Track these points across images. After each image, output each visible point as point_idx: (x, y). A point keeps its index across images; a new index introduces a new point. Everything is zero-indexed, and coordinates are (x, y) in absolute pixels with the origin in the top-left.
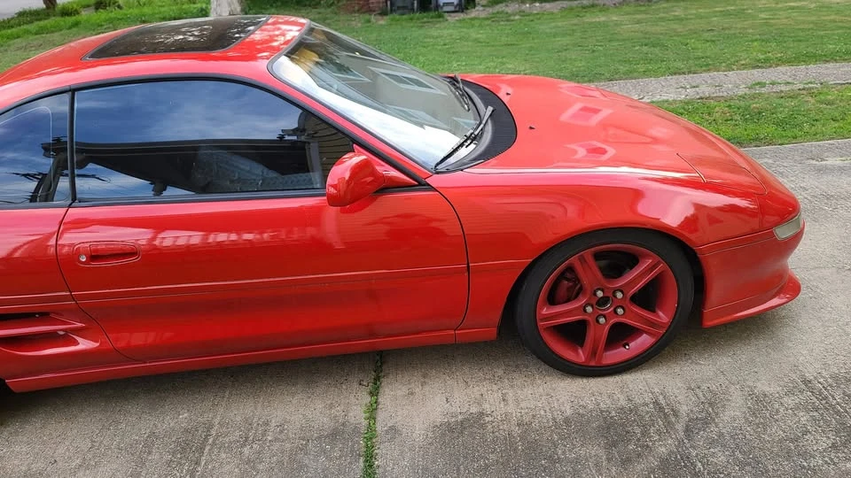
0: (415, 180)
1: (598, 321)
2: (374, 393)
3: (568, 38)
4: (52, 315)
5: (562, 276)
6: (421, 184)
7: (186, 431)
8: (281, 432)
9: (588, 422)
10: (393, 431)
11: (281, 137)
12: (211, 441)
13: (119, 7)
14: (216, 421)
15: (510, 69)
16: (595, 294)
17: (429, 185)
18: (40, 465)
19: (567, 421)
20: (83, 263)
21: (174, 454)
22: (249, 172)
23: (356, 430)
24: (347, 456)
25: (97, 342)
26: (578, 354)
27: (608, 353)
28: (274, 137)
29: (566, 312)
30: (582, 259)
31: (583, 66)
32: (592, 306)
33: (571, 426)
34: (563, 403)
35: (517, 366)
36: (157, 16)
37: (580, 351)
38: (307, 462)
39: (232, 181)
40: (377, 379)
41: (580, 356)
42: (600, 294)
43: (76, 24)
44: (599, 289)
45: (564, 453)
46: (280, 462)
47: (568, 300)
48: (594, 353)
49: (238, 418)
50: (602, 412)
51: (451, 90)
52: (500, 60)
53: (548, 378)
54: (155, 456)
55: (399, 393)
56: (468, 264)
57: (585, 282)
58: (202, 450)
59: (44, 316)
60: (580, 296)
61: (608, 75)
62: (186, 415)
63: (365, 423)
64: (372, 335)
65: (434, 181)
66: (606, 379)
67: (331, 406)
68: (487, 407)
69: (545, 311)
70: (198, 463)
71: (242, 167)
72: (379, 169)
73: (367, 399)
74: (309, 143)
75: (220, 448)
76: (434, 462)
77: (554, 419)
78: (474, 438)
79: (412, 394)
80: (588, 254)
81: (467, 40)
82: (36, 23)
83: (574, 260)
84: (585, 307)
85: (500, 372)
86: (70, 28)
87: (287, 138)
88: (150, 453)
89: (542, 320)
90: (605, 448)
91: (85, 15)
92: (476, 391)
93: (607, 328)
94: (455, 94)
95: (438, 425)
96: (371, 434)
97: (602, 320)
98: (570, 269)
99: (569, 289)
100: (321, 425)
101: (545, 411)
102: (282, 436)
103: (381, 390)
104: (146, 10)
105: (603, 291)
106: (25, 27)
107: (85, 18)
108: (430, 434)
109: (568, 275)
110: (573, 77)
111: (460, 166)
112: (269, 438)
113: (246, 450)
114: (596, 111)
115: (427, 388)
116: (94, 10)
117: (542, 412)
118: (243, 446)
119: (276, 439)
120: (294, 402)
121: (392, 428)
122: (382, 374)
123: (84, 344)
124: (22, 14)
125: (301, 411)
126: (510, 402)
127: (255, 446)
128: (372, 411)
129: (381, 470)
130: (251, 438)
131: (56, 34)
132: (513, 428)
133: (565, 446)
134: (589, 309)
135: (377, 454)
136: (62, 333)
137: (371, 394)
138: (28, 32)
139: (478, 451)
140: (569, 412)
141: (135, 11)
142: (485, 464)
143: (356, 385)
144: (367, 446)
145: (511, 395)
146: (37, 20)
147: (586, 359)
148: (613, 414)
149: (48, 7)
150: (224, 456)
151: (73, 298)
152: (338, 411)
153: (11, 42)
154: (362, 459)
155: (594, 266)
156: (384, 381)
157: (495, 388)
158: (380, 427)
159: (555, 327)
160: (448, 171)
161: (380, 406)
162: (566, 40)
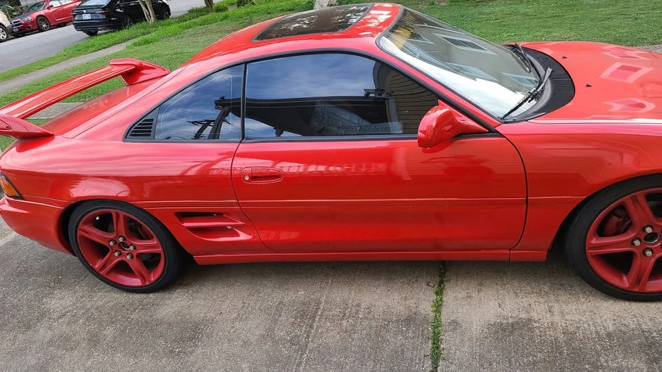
0: (486, 127)
1: (644, 254)
2: (439, 293)
3: (611, 8)
4: (224, 215)
5: (612, 213)
6: (491, 131)
7: (304, 303)
8: (369, 313)
9: (630, 339)
10: (455, 324)
11: (367, 95)
12: (319, 313)
13: (253, 4)
14: (323, 299)
15: (556, 37)
16: (644, 230)
17: (497, 132)
18: (212, 315)
19: (609, 335)
20: (247, 181)
21: (296, 318)
22: (350, 121)
23: (425, 319)
24: (418, 337)
25: (251, 235)
26: (622, 280)
27: (652, 282)
28: (362, 94)
29: (615, 243)
30: (635, 200)
31: (627, 32)
32: (640, 240)
33: (613, 340)
34: (606, 320)
35: (562, 285)
36: (279, 9)
37: (625, 278)
38: (388, 337)
39: (339, 127)
40: (441, 282)
41: (625, 282)
42: (649, 230)
43: (226, 17)
44: (648, 226)
45: (607, 361)
46: (368, 335)
47: (617, 233)
48: (638, 281)
49: (338, 299)
50: (643, 332)
51: (513, 56)
52: (546, 30)
53: (591, 298)
54: (283, 318)
55: (460, 295)
56: (527, 197)
57: (635, 219)
58: (314, 317)
59: (219, 215)
60: (629, 231)
61: (651, 40)
62: (302, 292)
63: (432, 314)
64: (439, 248)
65: (502, 129)
66: (648, 304)
67: (405, 299)
68: (535, 315)
69: (594, 241)
70: (311, 327)
71: (343, 116)
72: (458, 119)
73: (434, 297)
74: (388, 99)
75: (326, 318)
76: (489, 352)
77: (597, 333)
78: (523, 339)
79: (470, 297)
80: (641, 195)
81: (517, 14)
82: (201, 17)
83: (626, 199)
84: (633, 241)
85: (546, 288)
86: (222, 20)
87: (371, 95)
88: (280, 315)
89: (590, 248)
90: (646, 363)
91: (231, 10)
92: (524, 301)
93: (653, 260)
94: (516, 58)
95: (492, 323)
96: (437, 324)
97: (649, 253)
98: (622, 207)
99: (618, 224)
100: (398, 311)
101: (589, 325)
102: (370, 316)
103: (445, 292)
104: (271, 5)
105: (652, 227)
106: (193, 20)
107: (231, 13)
108: (485, 330)
109: (619, 212)
110: (617, 41)
111: (525, 118)
112: (361, 316)
113: (344, 323)
114: (636, 70)
115: (482, 294)
116: (236, 7)
117: (586, 326)
118: (342, 319)
119: (366, 318)
120: (378, 292)
121: (454, 321)
122: (445, 279)
123: (243, 236)
124: (191, 11)
125: (383, 299)
126: (555, 313)
127: (350, 321)
128: (438, 307)
129: (446, 352)
130: (348, 314)
131: (214, 24)
132: (559, 335)
133: (608, 356)
134: (637, 243)
135: (442, 339)
136: (229, 227)
137: (437, 293)
138: (195, 24)
139: (527, 349)
140: (611, 328)
141: (263, 6)
142: (534, 361)
143: (424, 285)
144: (434, 332)
145: (556, 308)
146: (201, 15)
147: (630, 285)
148: (655, 334)
149: (207, 6)
150: (329, 324)
151: (239, 204)
152: (411, 303)
153: (186, 31)
154: (430, 342)
155: (646, 205)
156: (447, 285)
157: (542, 300)
158: (445, 318)
159: (602, 255)
160: (514, 121)
161: (444, 304)
162: (609, 10)
